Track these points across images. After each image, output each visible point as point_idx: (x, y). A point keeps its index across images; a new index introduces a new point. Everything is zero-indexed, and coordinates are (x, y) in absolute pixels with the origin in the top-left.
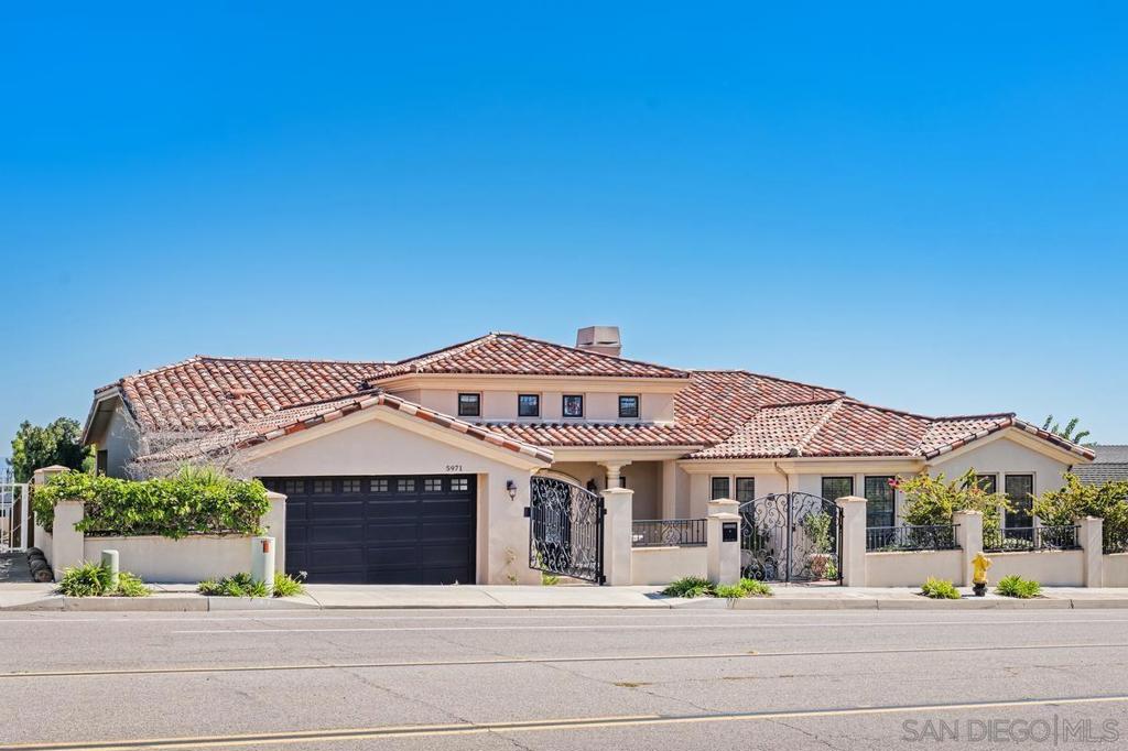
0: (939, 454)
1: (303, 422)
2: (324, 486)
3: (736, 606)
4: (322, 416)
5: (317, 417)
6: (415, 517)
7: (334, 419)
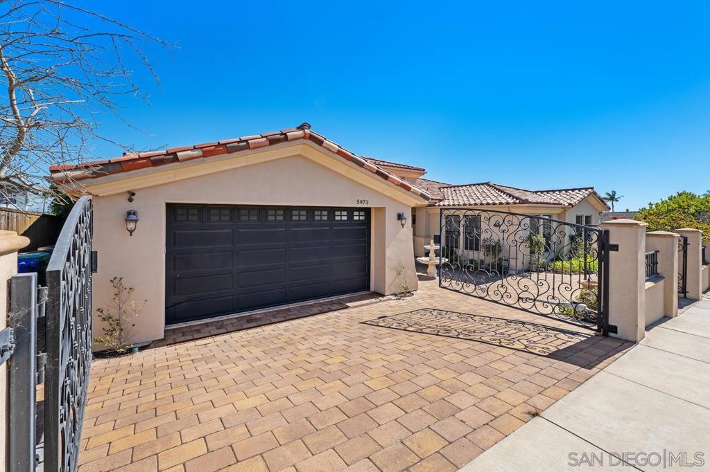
1: (225, 144)
2: (249, 215)
4: (247, 141)
5: (241, 141)
6: (328, 241)
7: (258, 146)
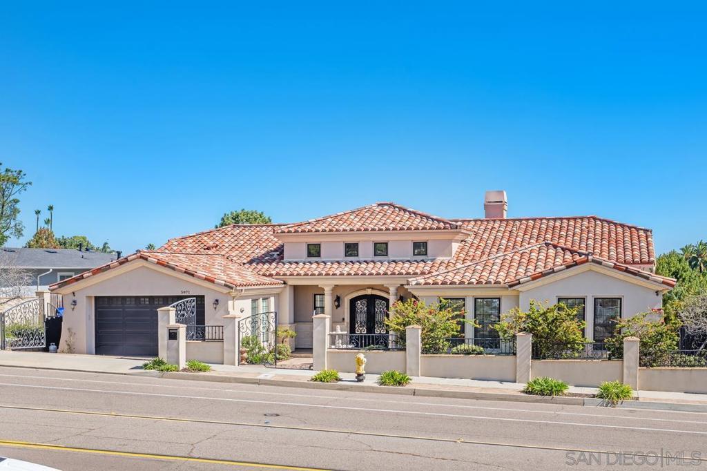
0: (519, 283)
3: (164, 376)
4: (109, 266)
7: (115, 266)
